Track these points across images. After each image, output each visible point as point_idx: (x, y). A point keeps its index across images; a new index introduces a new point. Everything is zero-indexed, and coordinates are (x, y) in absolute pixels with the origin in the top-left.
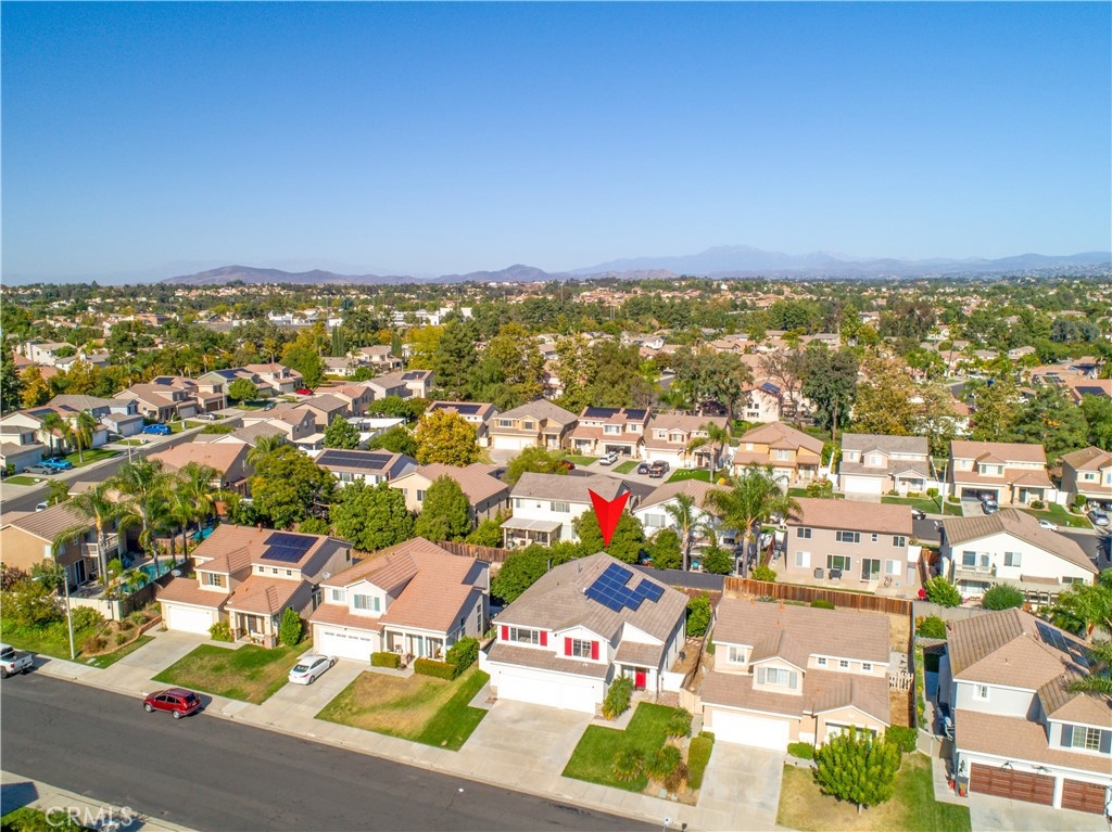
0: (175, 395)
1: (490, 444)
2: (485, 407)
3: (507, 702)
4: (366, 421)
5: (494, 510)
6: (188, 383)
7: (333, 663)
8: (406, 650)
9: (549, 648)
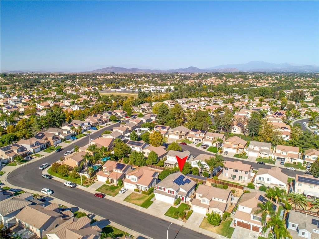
0: (98, 120)
1: (168, 136)
2: (168, 127)
3: (158, 200)
4: (141, 128)
5: (164, 157)
6: (101, 116)
7: (127, 190)
8: (141, 189)
9: (165, 191)
